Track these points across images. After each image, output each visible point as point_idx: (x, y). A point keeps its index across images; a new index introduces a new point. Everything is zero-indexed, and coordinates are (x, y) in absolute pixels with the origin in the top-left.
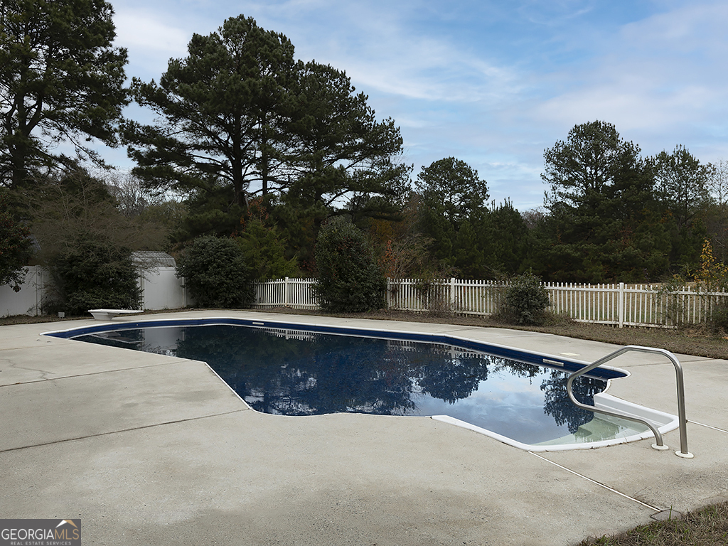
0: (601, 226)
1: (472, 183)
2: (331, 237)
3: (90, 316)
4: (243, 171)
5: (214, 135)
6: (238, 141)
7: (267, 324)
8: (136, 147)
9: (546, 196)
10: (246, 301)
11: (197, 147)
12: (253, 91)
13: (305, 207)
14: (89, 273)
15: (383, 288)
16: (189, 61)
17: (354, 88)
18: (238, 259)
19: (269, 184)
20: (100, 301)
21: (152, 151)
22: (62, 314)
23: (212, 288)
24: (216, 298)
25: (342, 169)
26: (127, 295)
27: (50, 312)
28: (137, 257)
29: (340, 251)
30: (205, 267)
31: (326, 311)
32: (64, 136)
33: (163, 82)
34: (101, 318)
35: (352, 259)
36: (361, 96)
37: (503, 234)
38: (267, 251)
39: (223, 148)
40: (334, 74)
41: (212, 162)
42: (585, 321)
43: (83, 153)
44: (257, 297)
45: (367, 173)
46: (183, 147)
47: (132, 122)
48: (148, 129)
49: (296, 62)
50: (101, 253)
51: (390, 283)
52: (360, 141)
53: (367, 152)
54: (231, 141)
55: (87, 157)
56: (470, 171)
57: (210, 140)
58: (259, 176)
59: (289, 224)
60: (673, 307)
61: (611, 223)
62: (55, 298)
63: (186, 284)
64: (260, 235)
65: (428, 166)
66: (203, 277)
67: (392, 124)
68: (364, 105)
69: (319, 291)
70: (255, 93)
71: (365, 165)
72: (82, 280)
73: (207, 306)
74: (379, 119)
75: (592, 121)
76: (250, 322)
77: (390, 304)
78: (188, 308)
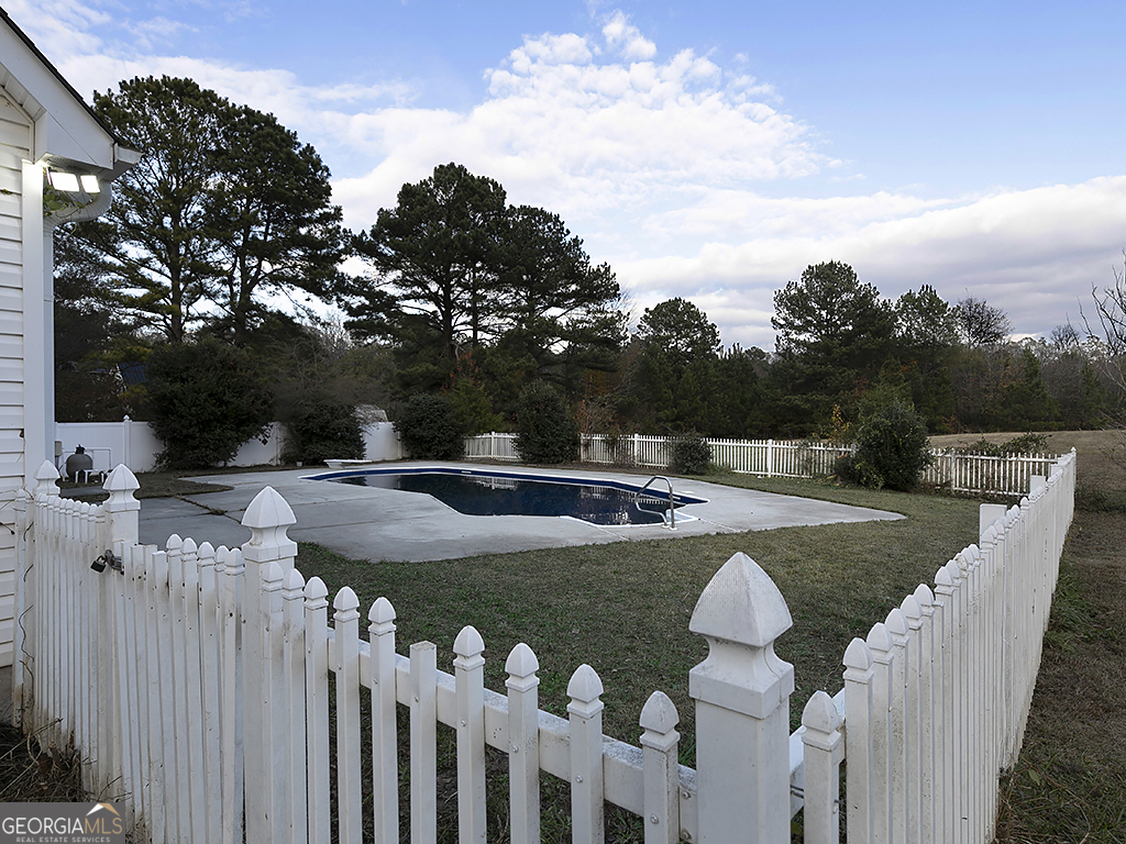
0: (833, 375)
1: (701, 327)
2: (530, 398)
3: (326, 465)
4: (453, 321)
5: (424, 286)
6: (448, 290)
7: (473, 473)
8: (347, 298)
9: (778, 341)
10: (455, 453)
11: (407, 297)
12: (462, 245)
13: (515, 360)
14: (322, 428)
15: (576, 443)
16: (398, 211)
17: (568, 232)
18: (449, 415)
19: (480, 335)
20: (332, 452)
21: (363, 304)
22: (300, 464)
23: (425, 442)
24: (429, 450)
25: (554, 319)
26: (354, 447)
27: (288, 462)
28: (360, 412)
29: (538, 410)
30: (419, 422)
31: (525, 462)
32: (280, 291)
33: (373, 233)
34: (335, 466)
35: (549, 417)
36: (576, 240)
37: (730, 383)
38: (475, 407)
39: (432, 297)
40: (547, 217)
41: (422, 312)
42: (742, 471)
43: (300, 311)
44: (466, 450)
45: (581, 322)
46: (394, 299)
47: (343, 274)
48: (357, 280)
49: (508, 208)
50: (333, 411)
51: (583, 438)
52: (573, 287)
53: (581, 299)
54: (441, 292)
55: (305, 314)
56: (698, 314)
57: (420, 290)
58: (469, 327)
59: (498, 377)
60: (809, 460)
61: (844, 372)
62: (291, 450)
63: (402, 437)
64: (468, 391)
65: (652, 309)
66: (418, 431)
67: (608, 270)
68: (579, 249)
69: (520, 445)
70: (464, 245)
71: (579, 313)
72: (317, 435)
73: (420, 458)
74: (594, 264)
75: (827, 262)
76: (460, 471)
77: (583, 456)
78: (403, 459)
